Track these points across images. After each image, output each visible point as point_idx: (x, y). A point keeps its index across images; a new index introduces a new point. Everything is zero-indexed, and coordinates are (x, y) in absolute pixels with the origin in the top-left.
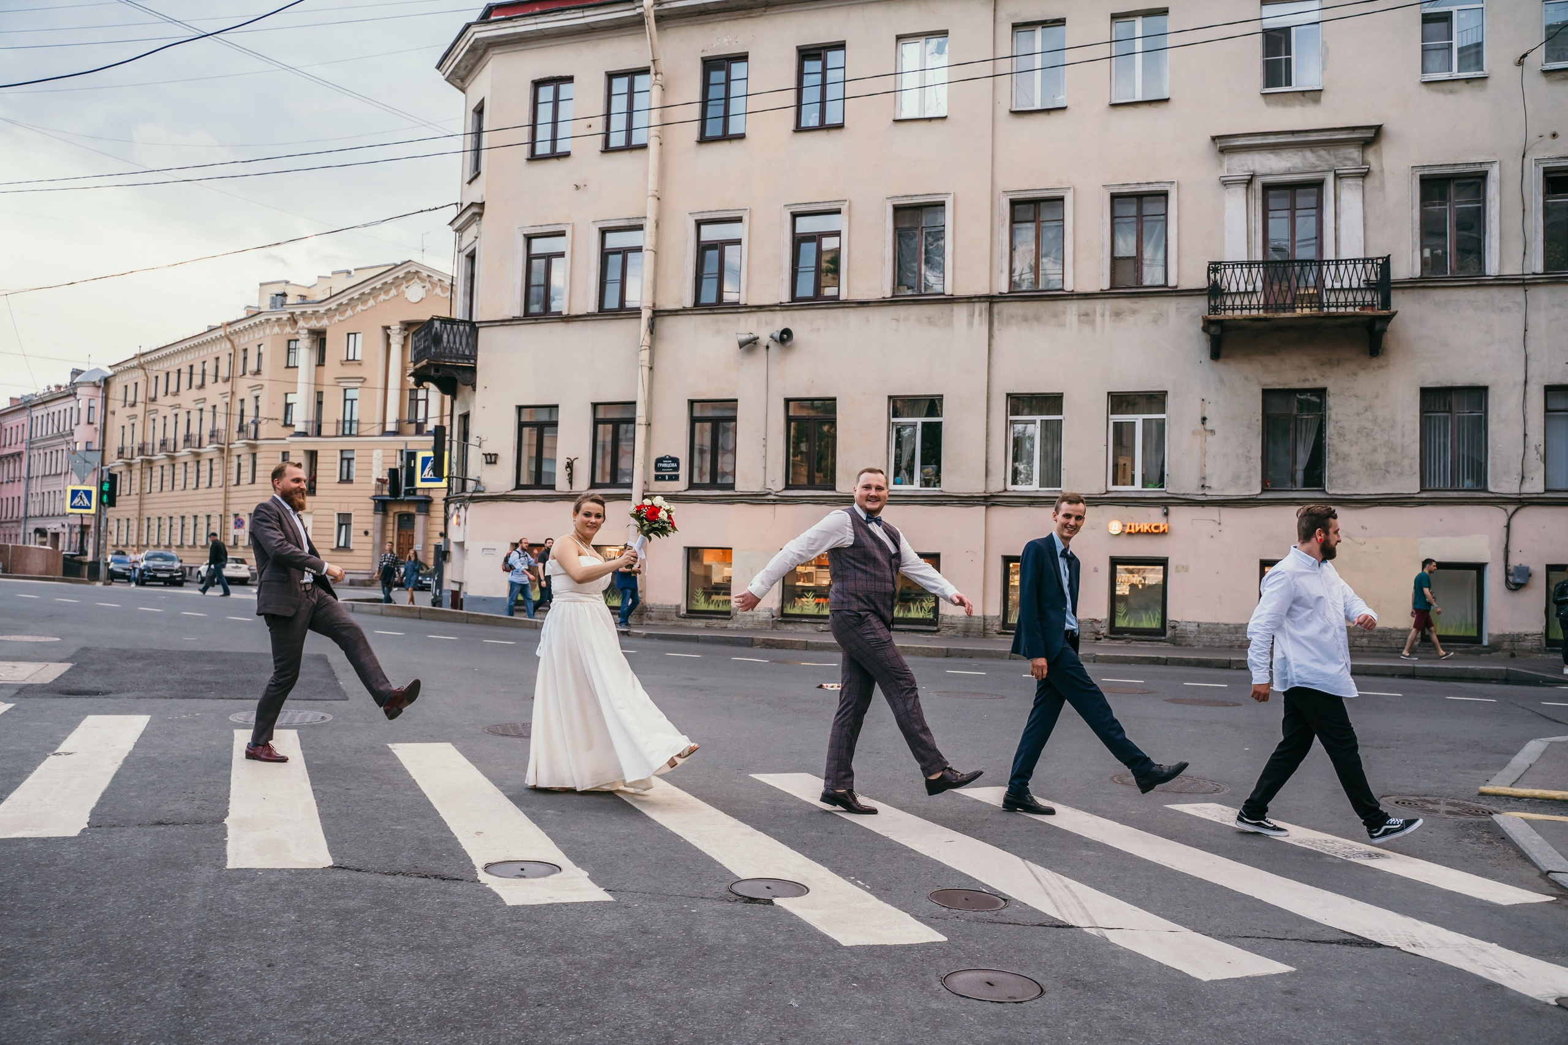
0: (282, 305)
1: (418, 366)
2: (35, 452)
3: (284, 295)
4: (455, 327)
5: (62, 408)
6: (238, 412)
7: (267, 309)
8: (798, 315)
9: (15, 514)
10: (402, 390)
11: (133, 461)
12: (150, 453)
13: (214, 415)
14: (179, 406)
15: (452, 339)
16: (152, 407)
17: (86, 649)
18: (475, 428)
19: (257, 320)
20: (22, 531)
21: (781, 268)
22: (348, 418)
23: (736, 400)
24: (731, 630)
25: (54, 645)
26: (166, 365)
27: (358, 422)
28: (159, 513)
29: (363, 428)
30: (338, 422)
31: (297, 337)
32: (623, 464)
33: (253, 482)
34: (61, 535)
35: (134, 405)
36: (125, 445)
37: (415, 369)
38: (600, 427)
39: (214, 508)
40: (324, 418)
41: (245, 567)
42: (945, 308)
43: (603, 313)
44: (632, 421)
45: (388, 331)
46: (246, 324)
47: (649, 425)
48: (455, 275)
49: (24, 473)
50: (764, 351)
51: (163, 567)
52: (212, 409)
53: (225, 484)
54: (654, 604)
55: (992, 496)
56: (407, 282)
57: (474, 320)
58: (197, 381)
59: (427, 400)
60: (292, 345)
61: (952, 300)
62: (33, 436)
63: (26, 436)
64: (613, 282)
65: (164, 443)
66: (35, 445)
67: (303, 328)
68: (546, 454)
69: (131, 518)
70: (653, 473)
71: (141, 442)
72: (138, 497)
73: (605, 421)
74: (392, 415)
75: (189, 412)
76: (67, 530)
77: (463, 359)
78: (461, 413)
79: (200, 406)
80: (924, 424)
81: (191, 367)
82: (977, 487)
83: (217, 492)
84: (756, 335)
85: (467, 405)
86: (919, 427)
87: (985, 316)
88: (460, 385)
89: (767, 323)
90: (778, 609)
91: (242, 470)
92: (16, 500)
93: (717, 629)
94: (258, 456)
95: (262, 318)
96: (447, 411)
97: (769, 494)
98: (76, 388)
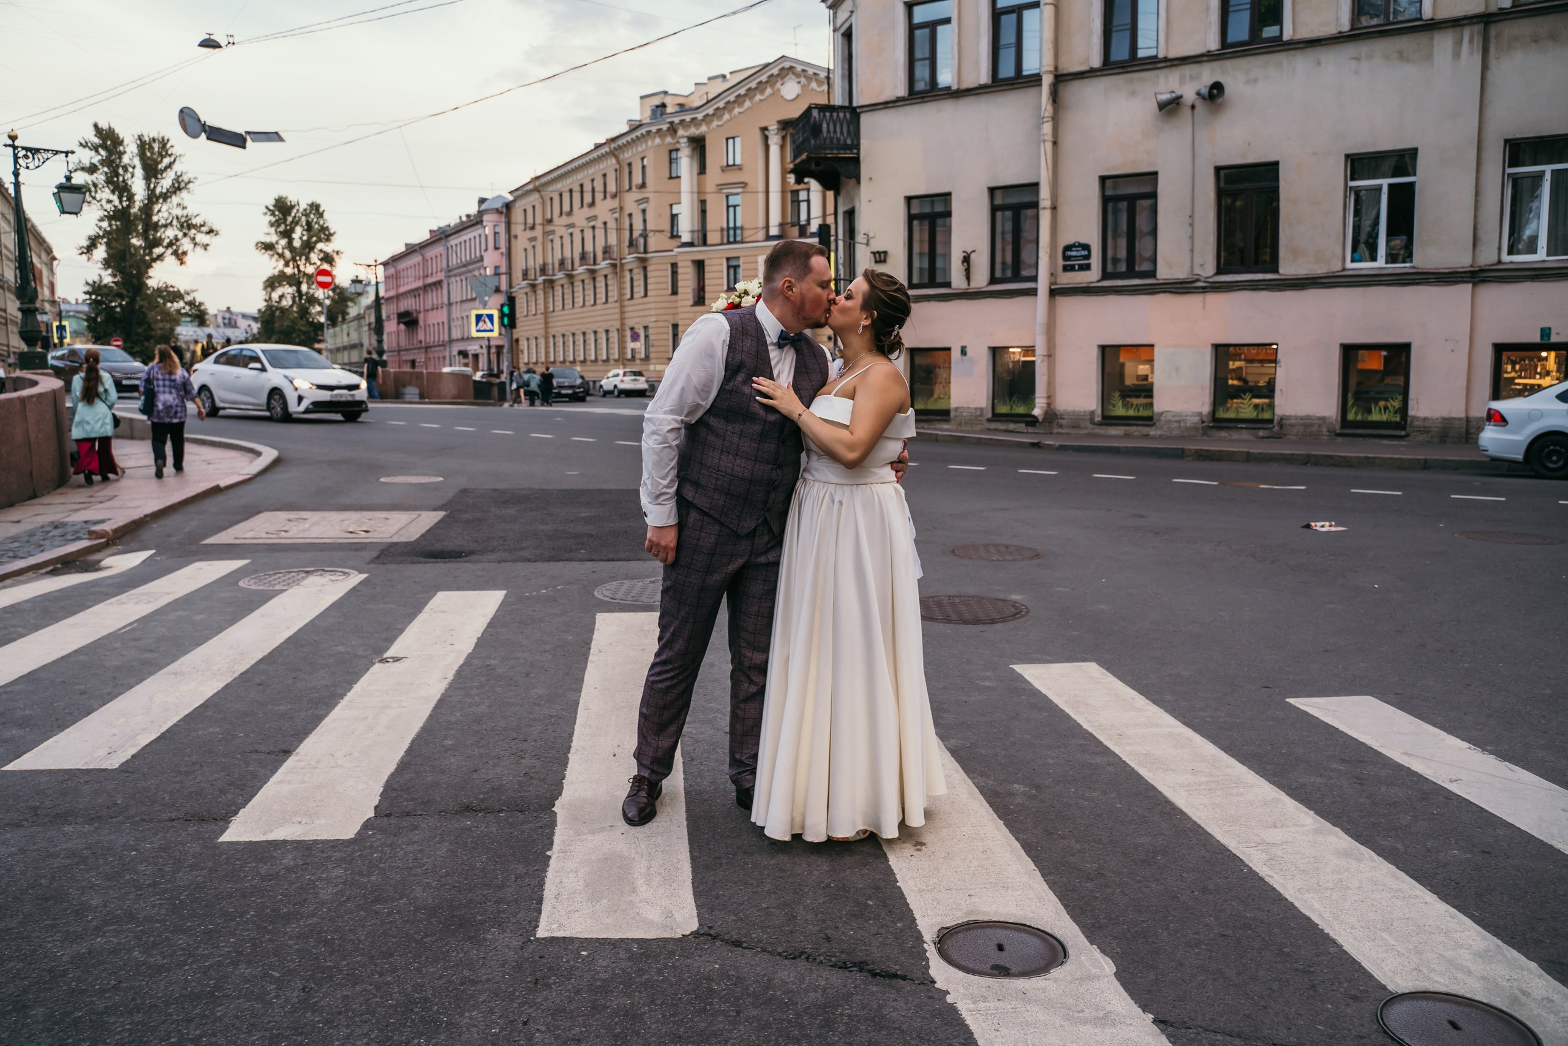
0: (662, 115)
1: (798, 161)
2: (453, 279)
3: (664, 106)
4: (835, 114)
5: (471, 235)
6: (627, 226)
7: (648, 121)
8: (1228, 64)
9: (441, 339)
10: (783, 192)
11: (537, 282)
12: (551, 272)
13: (606, 231)
14: (572, 226)
15: (832, 129)
16: (549, 228)
17: (464, 491)
18: (863, 225)
19: (638, 133)
20: (447, 354)
21: (1208, 9)
22: (731, 225)
23: (1156, 173)
24: (1154, 438)
25: (435, 487)
26: (559, 186)
27: (742, 228)
28: (562, 330)
29: (747, 233)
30: (722, 230)
31: (678, 146)
32: (1026, 255)
33: (646, 295)
34: (480, 356)
35: (533, 228)
36: (529, 266)
37: (795, 165)
38: (999, 214)
39: (612, 323)
40: (709, 226)
41: (642, 379)
42: (1422, 38)
43: (998, 84)
44: (1035, 205)
45: (766, 133)
46: (629, 138)
47: (1054, 208)
48: (831, 67)
49: (445, 300)
50: (1188, 112)
51: (566, 384)
52: (603, 226)
53: (620, 300)
54: (1065, 411)
55: (1482, 270)
56: (783, 78)
57: (855, 104)
58: (588, 198)
59: (808, 201)
60: (674, 155)
61: (1433, 26)
62: (450, 264)
63: (444, 265)
64: (1008, 46)
65: (562, 262)
66: (452, 273)
67: (683, 137)
68: (939, 250)
69: (539, 336)
70: (1061, 262)
71: (541, 262)
72: (543, 316)
73: (1003, 208)
74: (775, 218)
75: (582, 231)
76: (485, 351)
77: (844, 149)
78: (846, 209)
79: (592, 223)
80: (1391, 186)
81: (582, 186)
82: (1462, 260)
83: (613, 308)
84: (1179, 93)
85: (851, 199)
86: (1385, 190)
87: (1478, 42)
88: (843, 179)
89: (1192, 78)
90: (1209, 413)
91: (635, 283)
92: (441, 325)
93: (1137, 437)
94: (649, 268)
95: (643, 131)
96: (830, 209)
97: (1198, 280)
98: (481, 217)
